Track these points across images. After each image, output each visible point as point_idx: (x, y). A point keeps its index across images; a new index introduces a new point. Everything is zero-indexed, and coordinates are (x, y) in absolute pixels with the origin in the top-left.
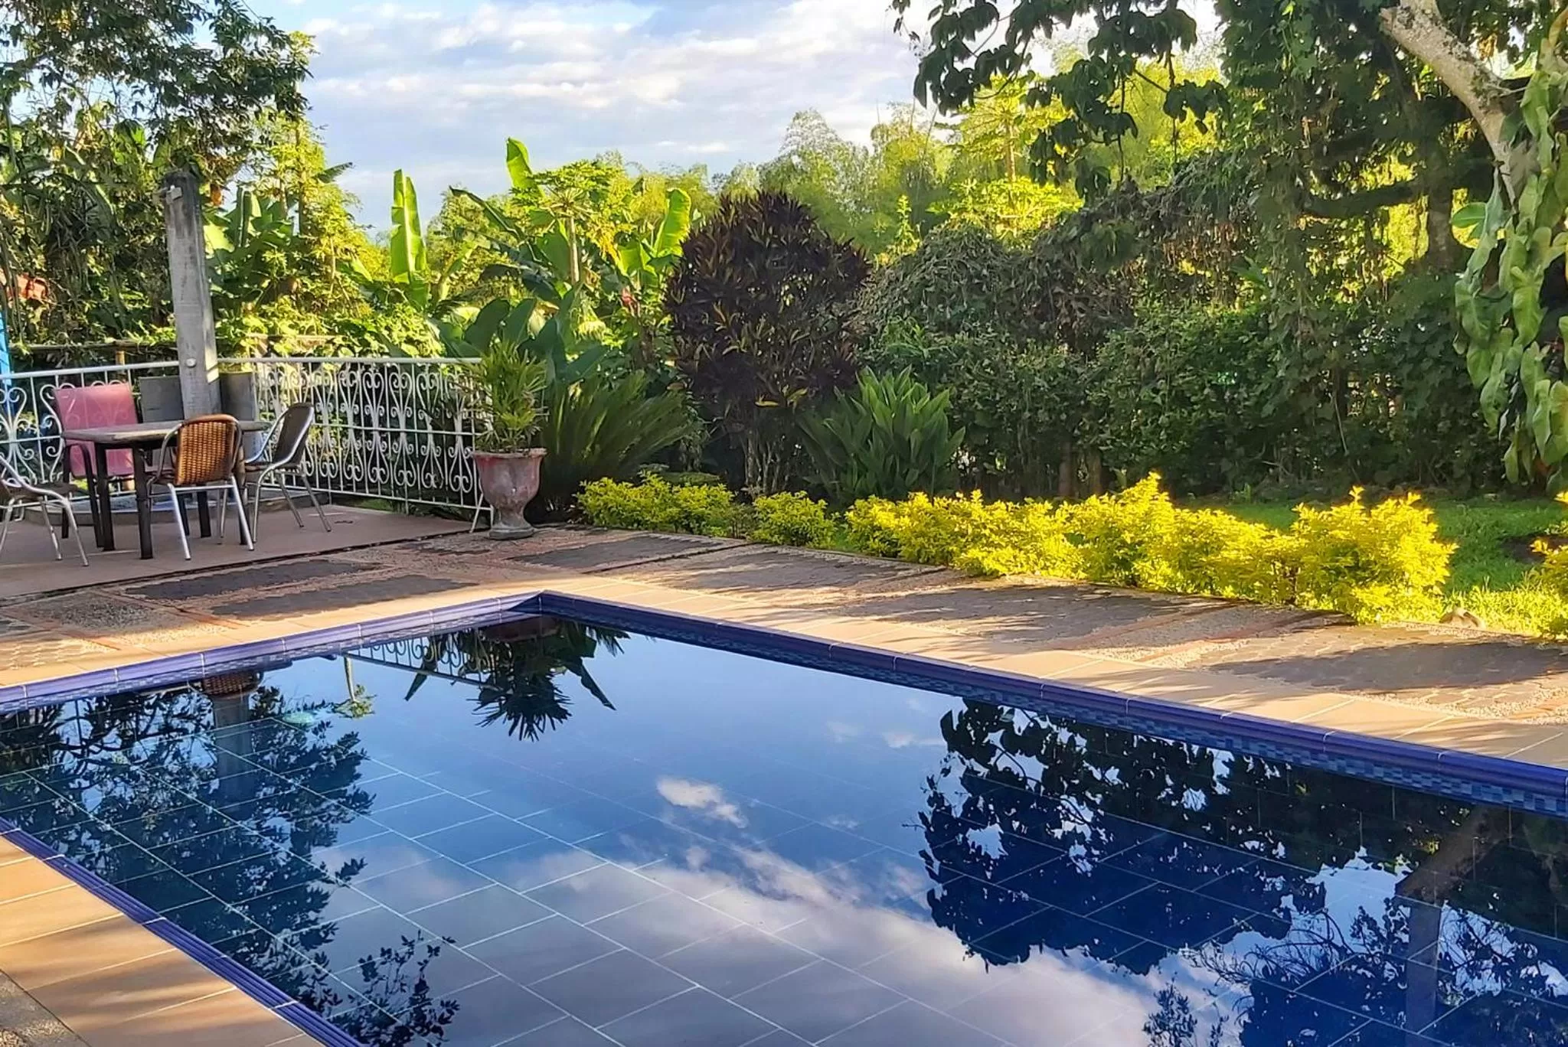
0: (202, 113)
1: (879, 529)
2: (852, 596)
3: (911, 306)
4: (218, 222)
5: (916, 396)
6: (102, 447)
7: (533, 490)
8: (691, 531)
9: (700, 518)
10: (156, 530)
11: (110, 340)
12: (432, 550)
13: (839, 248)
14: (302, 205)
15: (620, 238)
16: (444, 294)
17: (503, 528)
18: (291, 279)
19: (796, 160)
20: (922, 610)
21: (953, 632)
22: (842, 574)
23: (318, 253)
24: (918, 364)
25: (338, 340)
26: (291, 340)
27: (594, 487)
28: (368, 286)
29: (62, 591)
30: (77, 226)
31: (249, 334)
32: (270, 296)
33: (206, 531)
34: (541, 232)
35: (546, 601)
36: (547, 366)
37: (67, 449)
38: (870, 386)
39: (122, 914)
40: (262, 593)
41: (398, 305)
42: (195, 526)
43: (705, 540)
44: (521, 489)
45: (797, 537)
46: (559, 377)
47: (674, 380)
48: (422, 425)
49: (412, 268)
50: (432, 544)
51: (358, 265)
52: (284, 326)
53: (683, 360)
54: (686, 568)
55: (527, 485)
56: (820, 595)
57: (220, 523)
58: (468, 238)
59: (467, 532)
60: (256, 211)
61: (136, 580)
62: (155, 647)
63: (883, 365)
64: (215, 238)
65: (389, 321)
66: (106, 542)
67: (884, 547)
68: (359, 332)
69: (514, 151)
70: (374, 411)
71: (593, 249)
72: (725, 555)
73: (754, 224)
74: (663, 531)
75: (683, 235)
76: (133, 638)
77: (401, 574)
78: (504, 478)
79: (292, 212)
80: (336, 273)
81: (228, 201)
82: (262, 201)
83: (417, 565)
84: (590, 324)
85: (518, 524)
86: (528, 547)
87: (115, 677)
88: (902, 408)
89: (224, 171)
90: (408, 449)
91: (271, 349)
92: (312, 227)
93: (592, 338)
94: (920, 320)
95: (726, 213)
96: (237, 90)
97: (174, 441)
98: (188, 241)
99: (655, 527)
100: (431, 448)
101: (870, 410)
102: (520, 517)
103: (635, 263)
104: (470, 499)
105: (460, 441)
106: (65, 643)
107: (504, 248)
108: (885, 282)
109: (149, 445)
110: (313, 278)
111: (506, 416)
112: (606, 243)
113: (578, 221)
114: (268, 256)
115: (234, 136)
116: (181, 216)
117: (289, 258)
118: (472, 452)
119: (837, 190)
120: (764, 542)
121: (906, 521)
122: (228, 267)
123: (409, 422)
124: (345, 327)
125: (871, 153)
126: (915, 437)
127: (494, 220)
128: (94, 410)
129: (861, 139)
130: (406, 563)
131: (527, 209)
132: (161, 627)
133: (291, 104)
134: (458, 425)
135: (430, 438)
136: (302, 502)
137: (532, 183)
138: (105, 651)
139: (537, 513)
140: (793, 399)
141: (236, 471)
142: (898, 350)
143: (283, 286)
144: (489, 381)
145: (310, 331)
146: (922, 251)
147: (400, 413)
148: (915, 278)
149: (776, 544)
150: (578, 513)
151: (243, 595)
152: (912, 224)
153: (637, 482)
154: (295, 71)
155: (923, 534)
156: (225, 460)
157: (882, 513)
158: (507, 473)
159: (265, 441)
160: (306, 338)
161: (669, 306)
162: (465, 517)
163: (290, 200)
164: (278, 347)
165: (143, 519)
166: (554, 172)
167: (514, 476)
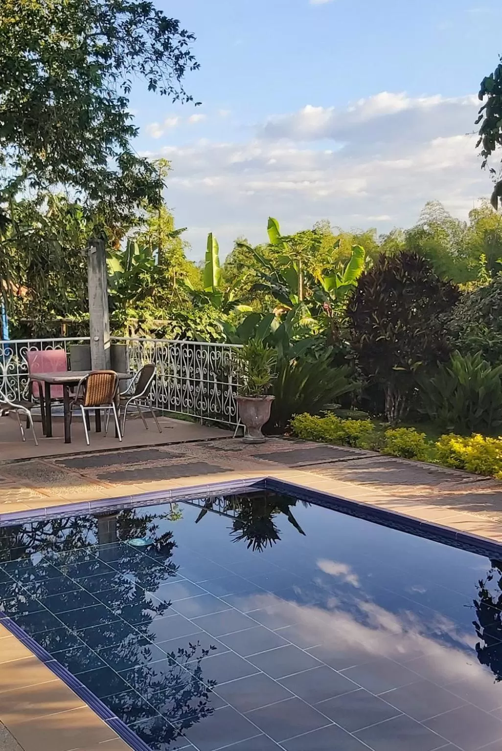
0: (111, 204)
1: (454, 452)
2: (436, 492)
3: (484, 316)
4: (117, 257)
5: (485, 368)
6: (48, 384)
7: (267, 418)
8: (350, 445)
9: (356, 438)
10: (73, 426)
11: (59, 318)
12: (213, 448)
13: (444, 284)
14: (160, 250)
15: (325, 272)
16: (231, 298)
17: (250, 438)
18: (152, 289)
19: (426, 228)
20: (474, 504)
21: (491, 519)
22: (432, 478)
23: (167, 275)
24: (486, 349)
25: (174, 323)
26: (150, 323)
27: (300, 417)
28: (191, 293)
29: (24, 460)
30: (44, 262)
31: (129, 319)
32: (141, 297)
33: (98, 429)
34: (283, 268)
35: (267, 482)
36: (279, 351)
37: (31, 383)
38: (458, 361)
40: (123, 468)
41: (206, 306)
42: (93, 425)
43: (357, 451)
44: (260, 417)
45: (408, 453)
46: (285, 355)
47: (349, 353)
48: (212, 378)
49: (215, 284)
50: (213, 443)
51: (188, 282)
52: (147, 315)
53: (355, 342)
54: (345, 468)
55: (264, 415)
56: (419, 490)
57: (105, 425)
58: (244, 270)
59: (232, 437)
60: (137, 253)
61: (61, 456)
62: (66, 496)
63: (466, 349)
64: (114, 266)
65: (201, 314)
66: (48, 433)
67: (457, 463)
68: (185, 319)
69: (272, 224)
70: (188, 369)
71: (310, 277)
72: (368, 461)
73: (398, 270)
74: (334, 444)
75: (358, 273)
76: (55, 490)
77: (195, 461)
78: (252, 411)
79: (155, 253)
80: (176, 286)
81: (123, 246)
82: (140, 247)
83: (204, 456)
84: (306, 320)
85: (258, 436)
86: (263, 449)
88: (475, 375)
89: (120, 235)
90: (204, 390)
91: (140, 326)
92: (165, 262)
93: (307, 328)
94: (488, 324)
95: (383, 263)
96: (128, 193)
97: (84, 383)
98: (98, 275)
99: (331, 441)
100: (215, 391)
101: (457, 375)
102: (259, 432)
103: (333, 285)
104: (234, 419)
105: (231, 388)
106: (22, 490)
107: (263, 275)
108: (469, 303)
109: (72, 384)
110: (163, 288)
111: (254, 378)
112: (318, 274)
113: (304, 263)
114: (141, 276)
115: (126, 216)
116: (95, 262)
117: (152, 277)
118: (236, 395)
119: (448, 244)
120: (389, 454)
121: (470, 448)
122: (121, 281)
123: (205, 376)
124: (179, 316)
125: (469, 225)
126: (481, 391)
127: (259, 260)
128: (47, 364)
130: (196, 454)
131: (276, 255)
132: (71, 484)
133: (156, 202)
134: (230, 379)
135: (215, 386)
136: (148, 415)
137: (281, 241)
138: (42, 497)
139: (269, 429)
140: (414, 368)
141: (115, 400)
142: (475, 341)
143: (149, 292)
144: (246, 359)
145: (160, 318)
146: (492, 285)
147: (201, 371)
148: (486, 301)
149: (396, 457)
150: (289, 430)
151: (113, 468)
152: (487, 270)
153: (323, 416)
154: (159, 184)
155: (478, 458)
156: (109, 396)
157: (457, 444)
158: (254, 408)
159: (130, 386)
160: (158, 322)
161: (348, 312)
162: (231, 428)
163: (154, 247)
164: (143, 326)
165: (67, 420)
166: (292, 235)
167: (257, 410)
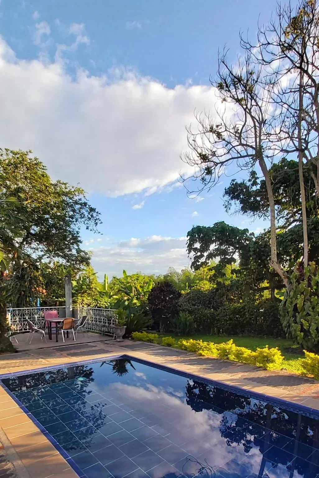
0: (73, 264)
1: (184, 345)
2: (179, 358)
3: (188, 301)
4: (76, 281)
5: (189, 317)
6: (51, 322)
7: (124, 333)
8: (151, 342)
9: (153, 340)
10: (59, 336)
11: (56, 299)
12: (106, 343)
13: (177, 291)
14: (89, 279)
15: (141, 287)
16: (112, 294)
17: (118, 340)
18: (86, 291)
19: (169, 274)
20: (191, 362)
21: (197, 368)
22: (178, 354)
23: (91, 287)
24: (189, 311)
25: (94, 301)
26: (86, 301)
27: (134, 333)
28: (99, 292)
29: (41, 348)
31: (79, 300)
32: (83, 293)
33: (68, 337)
34: (128, 285)
35: (125, 356)
36: (128, 311)
37: (45, 322)
38: (181, 314)
39: (39, 430)
40: (76, 351)
41: (104, 296)
42: (66, 335)
43: (153, 344)
44: (122, 333)
45: (169, 345)
46: (130, 312)
47: (148, 311)
48: (106, 320)
49: (107, 289)
50: (106, 342)
51: (98, 289)
52: (85, 299)
53: (150, 308)
54: (150, 350)
55: (123, 332)
56: (174, 358)
57: (70, 336)
58: (116, 285)
59: (112, 340)
60: (82, 279)
61: (54, 347)
62: (55, 362)
63: (184, 311)
64: (74, 283)
65: (102, 299)
66: (50, 338)
67: (185, 348)
68: (97, 300)
69: (124, 272)
70: (98, 317)
71: (136, 288)
72: (157, 348)
73: (163, 287)
74: (146, 342)
75: (151, 287)
76: (52, 359)
77: (100, 348)
78: (119, 331)
79: (88, 280)
80: (94, 290)
81: (78, 277)
82: (83, 278)
83: (104, 346)
84: (135, 301)
85: (121, 339)
86: (123, 344)
87: (48, 368)
88: (186, 318)
89: (76, 274)
90: (103, 324)
91: (82, 302)
92: (91, 282)
93: (135, 304)
94: (189, 303)
95: (159, 284)
96: (79, 261)
97: (63, 322)
98: (68, 286)
99: (144, 341)
100: (107, 324)
101: (181, 319)
102: (121, 338)
103: (143, 290)
104: (113, 334)
105: (112, 324)
106: (40, 360)
107: (122, 287)
108: (184, 297)
109: (59, 322)
110: (90, 291)
111: (120, 321)
112: (138, 287)
113: (134, 283)
114: (83, 287)
115: (78, 268)
116: (68, 282)
117: (87, 287)
118: (113, 326)
119: (176, 279)
120: (163, 345)
121: (189, 344)
122: (77, 288)
123: (104, 320)
124: (95, 299)
125: (181, 274)
126: (188, 323)
127: (120, 282)
128: (51, 316)
129: (180, 271)
130: (101, 346)
131: (126, 281)
132: (57, 357)
133: (88, 264)
134: (112, 321)
135: (107, 323)
136: (84, 332)
137: (127, 277)
138: (47, 363)
139: (124, 337)
140: (168, 316)
141: (73, 328)
142: (186, 308)
143: (86, 292)
144: (117, 314)
145: (89, 300)
146: (190, 292)
147: (102, 318)
148: (189, 296)
149: (166, 346)
150: (131, 337)
151: (72, 351)
152: (189, 287)
153: (142, 332)
154: (89, 259)
155: (192, 347)
156: (72, 326)
157: (184, 343)
159: (79, 322)
160: (88, 301)
161: (148, 299)
162: (112, 336)
163: (88, 278)
164: (83, 302)
165: (57, 333)
166: (131, 275)
167: (121, 331)
